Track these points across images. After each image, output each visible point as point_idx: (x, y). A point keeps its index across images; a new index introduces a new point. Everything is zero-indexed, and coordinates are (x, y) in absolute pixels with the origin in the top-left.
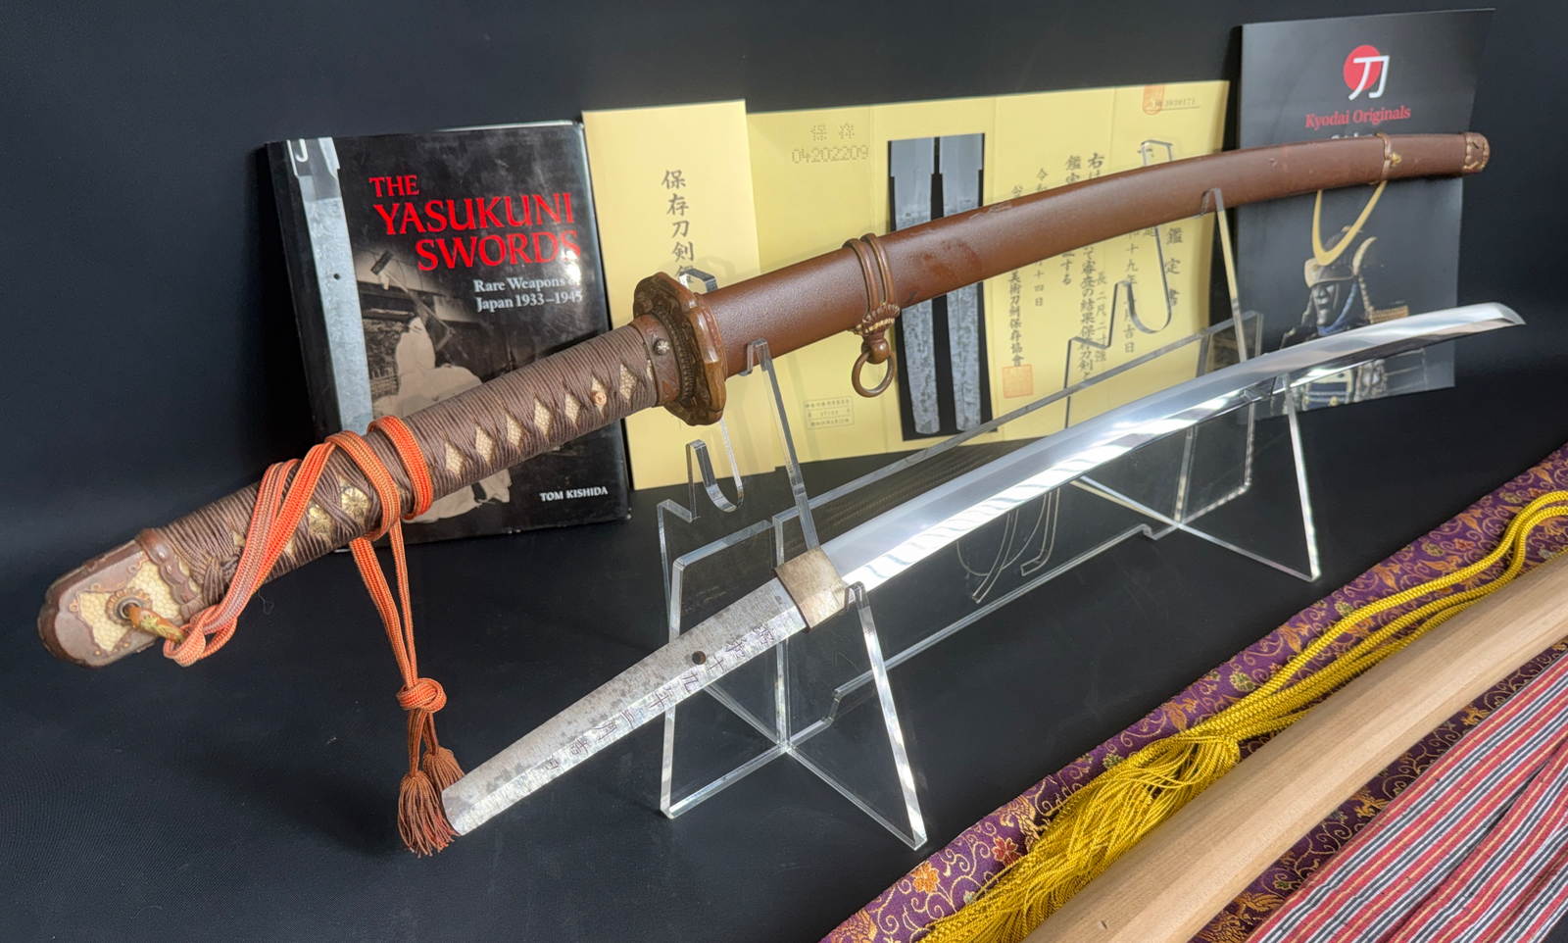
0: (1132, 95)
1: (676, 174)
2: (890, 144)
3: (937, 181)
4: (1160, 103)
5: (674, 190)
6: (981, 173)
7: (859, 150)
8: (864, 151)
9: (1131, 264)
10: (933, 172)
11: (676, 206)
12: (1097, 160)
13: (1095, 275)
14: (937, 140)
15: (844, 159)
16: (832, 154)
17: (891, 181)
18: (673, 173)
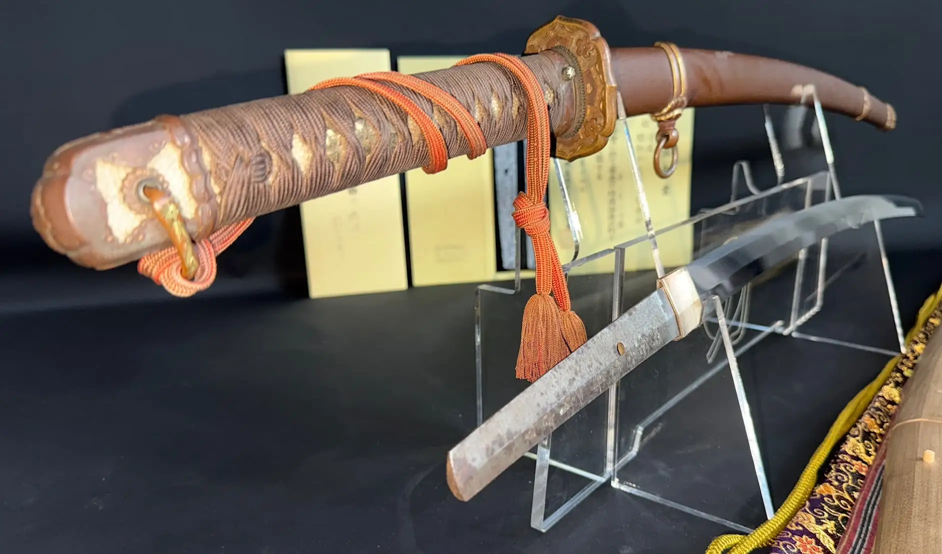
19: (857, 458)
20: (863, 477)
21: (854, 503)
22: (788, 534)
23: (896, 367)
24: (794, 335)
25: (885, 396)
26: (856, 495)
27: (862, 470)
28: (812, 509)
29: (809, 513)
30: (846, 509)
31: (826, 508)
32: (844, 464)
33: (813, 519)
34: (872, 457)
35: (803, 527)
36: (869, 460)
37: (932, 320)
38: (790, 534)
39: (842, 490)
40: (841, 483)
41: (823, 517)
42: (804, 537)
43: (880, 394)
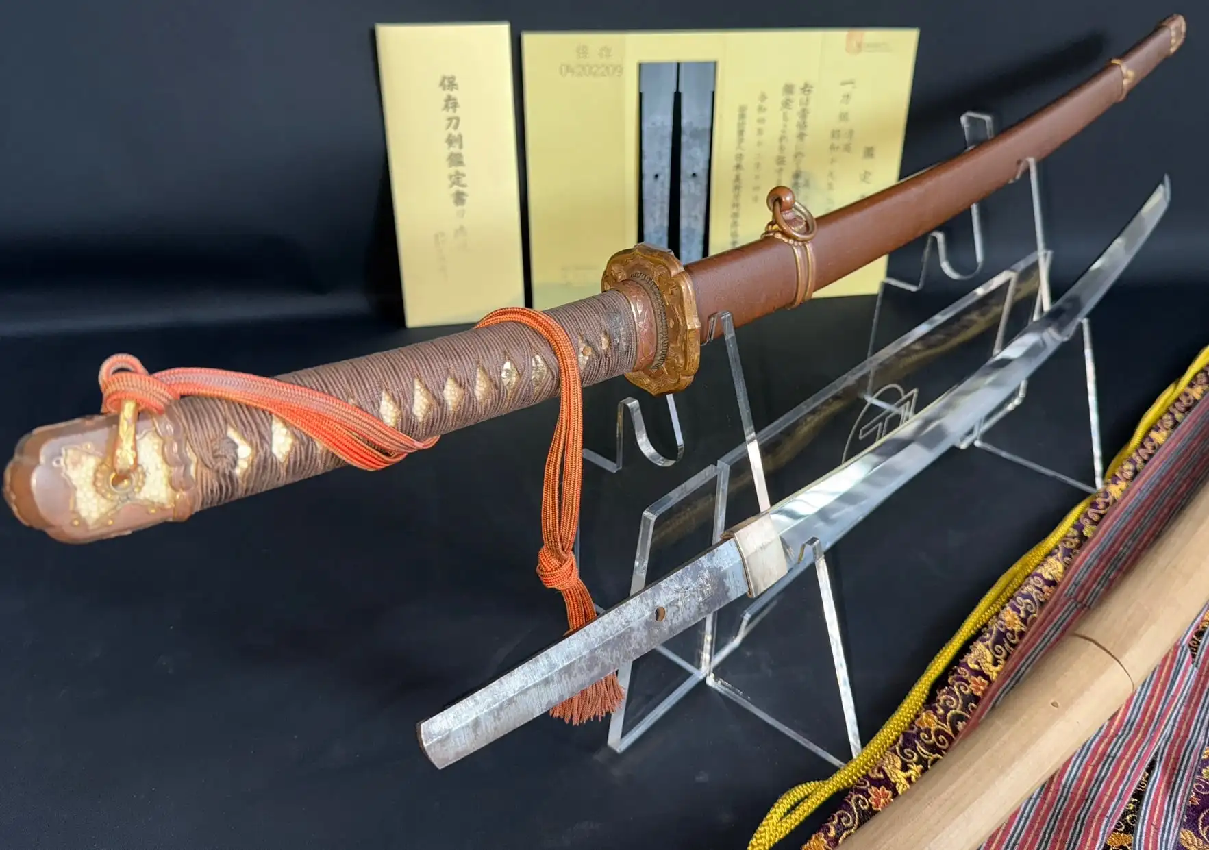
0: (836, 39)
1: (451, 80)
2: (640, 66)
3: (678, 97)
4: (859, 45)
5: (448, 92)
6: (713, 93)
7: (615, 69)
8: (619, 69)
9: (831, 174)
10: (674, 89)
11: (450, 105)
12: (807, 89)
13: (801, 181)
14: (678, 65)
15: (603, 75)
16: (594, 69)
17: (641, 95)
18: (449, 78)
19: (979, 673)
20: (977, 700)
21: (954, 737)
22: (866, 783)
23: (1078, 520)
24: (978, 444)
25: (1044, 575)
26: (960, 725)
27: (978, 689)
28: (902, 749)
29: (898, 756)
30: (943, 747)
31: (919, 747)
32: (960, 682)
33: (899, 764)
34: (999, 668)
35: (885, 774)
36: (993, 672)
37: (1154, 434)
38: (868, 784)
39: (945, 722)
40: (947, 710)
41: (911, 761)
42: (882, 787)
43: (1039, 571)
